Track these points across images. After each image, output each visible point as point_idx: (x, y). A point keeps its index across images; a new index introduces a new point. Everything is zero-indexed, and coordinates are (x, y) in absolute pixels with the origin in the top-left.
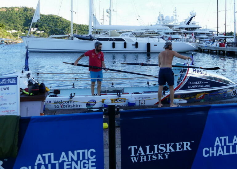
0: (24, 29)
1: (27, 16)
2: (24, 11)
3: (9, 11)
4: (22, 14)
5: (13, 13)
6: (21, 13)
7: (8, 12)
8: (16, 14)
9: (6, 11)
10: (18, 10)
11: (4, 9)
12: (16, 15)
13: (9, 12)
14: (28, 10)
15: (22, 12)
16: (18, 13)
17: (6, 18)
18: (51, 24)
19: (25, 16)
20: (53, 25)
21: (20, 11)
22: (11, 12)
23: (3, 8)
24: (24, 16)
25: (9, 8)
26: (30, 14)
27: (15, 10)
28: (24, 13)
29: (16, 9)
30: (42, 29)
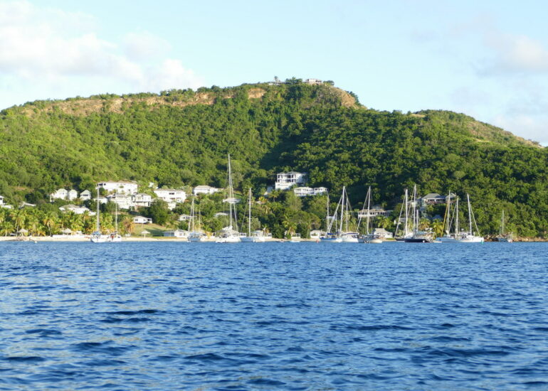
0: (249, 180)
1: (291, 120)
2: (288, 98)
3: (225, 103)
4: (276, 111)
5: (239, 109)
6: (272, 108)
7: (217, 107)
8: (251, 113)
9: (210, 103)
10: (263, 97)
11: (205, 97)
12: (246, 117)
13: (223, 108)
14: (301, 96)
15: (278, 105)
16: (259, 111)
17: (203, 132)
18: (371, 151)
19: (284, 122)
20: (374, 154)
21: (271, 99)
22: (231, 108)
23: (202, 90)
24: (279, 122)
25: (224, 90)
26: (304, 112)
27: (251, 96)
28: (285, 108)
29: (255, 93)
30: (321, 178)
